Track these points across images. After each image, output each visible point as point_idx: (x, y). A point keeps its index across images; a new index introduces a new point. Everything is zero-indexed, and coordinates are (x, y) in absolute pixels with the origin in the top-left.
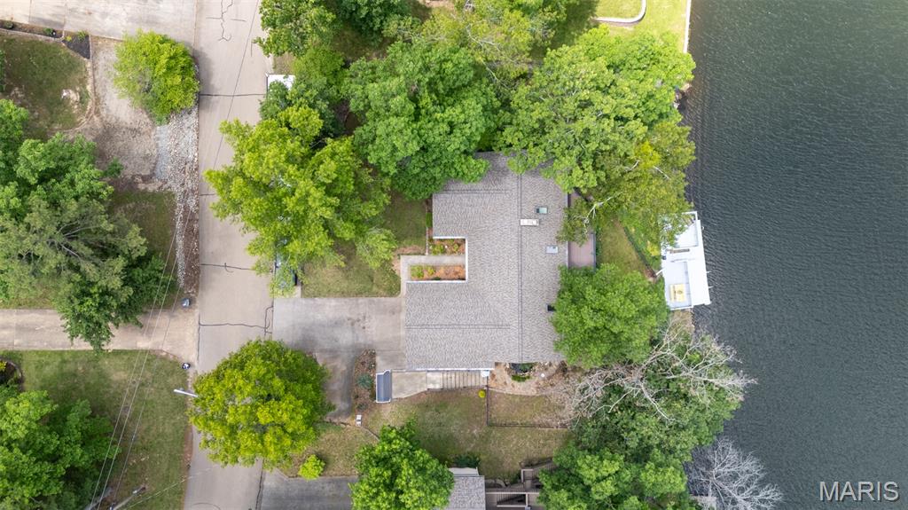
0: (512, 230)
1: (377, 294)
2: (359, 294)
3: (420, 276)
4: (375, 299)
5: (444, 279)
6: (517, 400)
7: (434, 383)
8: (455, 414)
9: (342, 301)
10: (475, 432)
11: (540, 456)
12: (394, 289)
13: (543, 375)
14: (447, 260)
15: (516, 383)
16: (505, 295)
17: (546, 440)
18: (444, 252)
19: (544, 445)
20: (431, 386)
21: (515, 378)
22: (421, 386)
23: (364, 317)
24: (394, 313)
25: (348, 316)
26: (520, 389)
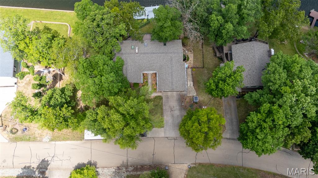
0: (139, 56)
1: (162, 103)
2: (162, 109)
3: (155, 89)
4: (163, 104)
5: (156, 82)
6: (195, 60)
7: (191, 84)
8: (201, 78)
9: (164, 114)
10: (206, 72)
11: (212, 53)
12: (160, 98)
13: (187, 52)
14: (150, 81)
15: (190, 60)
16: (161, 58)
17: (207, 51)
18: (147, 82)
19: (209, 52)
20: (192, 85)
21: (188, 60)
22: (192, 88)
23: (170, 107)
24: (168, 98)
25: (170, 112)
26: (191, 58)
